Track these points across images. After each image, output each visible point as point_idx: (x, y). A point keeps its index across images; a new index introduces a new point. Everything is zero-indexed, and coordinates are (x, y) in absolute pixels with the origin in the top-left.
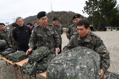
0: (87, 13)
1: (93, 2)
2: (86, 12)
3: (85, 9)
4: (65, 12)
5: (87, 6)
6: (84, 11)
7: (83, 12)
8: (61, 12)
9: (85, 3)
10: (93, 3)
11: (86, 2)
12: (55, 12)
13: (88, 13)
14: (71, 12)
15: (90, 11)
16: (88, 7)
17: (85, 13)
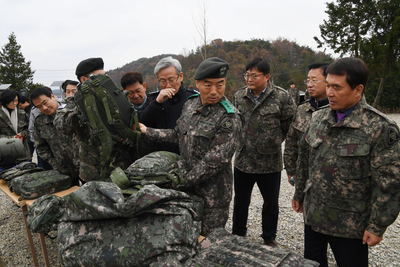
0: (333, 47)
1: (354, 6)
2: (328, 42)
3: (324, 33)
4: (262, 42)
5: (333, 21)
6: (322, 40)
7: (319, 42)
8: (247, 42)
9: (327, 9)
10: (354, 10)
11: (331, 6)
12: (226, 43)
13: (338, 46)
14: (285, 41)
15: (346, 38)
16: (338, 23)
17: (325, 46)
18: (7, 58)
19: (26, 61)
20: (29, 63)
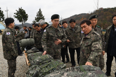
18: (38, 15)
19: (43, 16)
20: (44, 16)
